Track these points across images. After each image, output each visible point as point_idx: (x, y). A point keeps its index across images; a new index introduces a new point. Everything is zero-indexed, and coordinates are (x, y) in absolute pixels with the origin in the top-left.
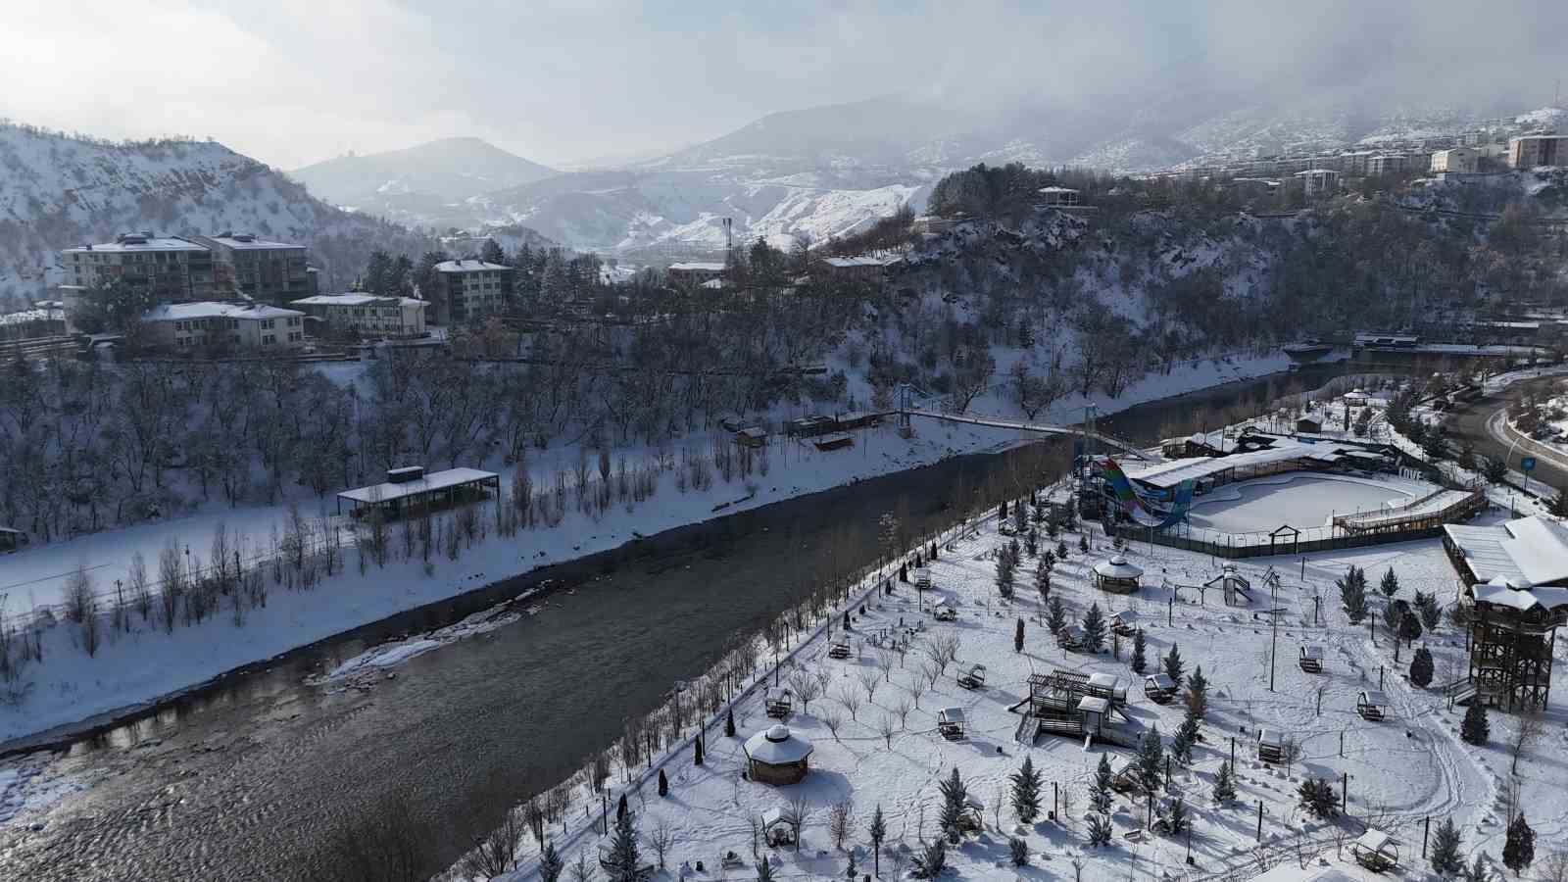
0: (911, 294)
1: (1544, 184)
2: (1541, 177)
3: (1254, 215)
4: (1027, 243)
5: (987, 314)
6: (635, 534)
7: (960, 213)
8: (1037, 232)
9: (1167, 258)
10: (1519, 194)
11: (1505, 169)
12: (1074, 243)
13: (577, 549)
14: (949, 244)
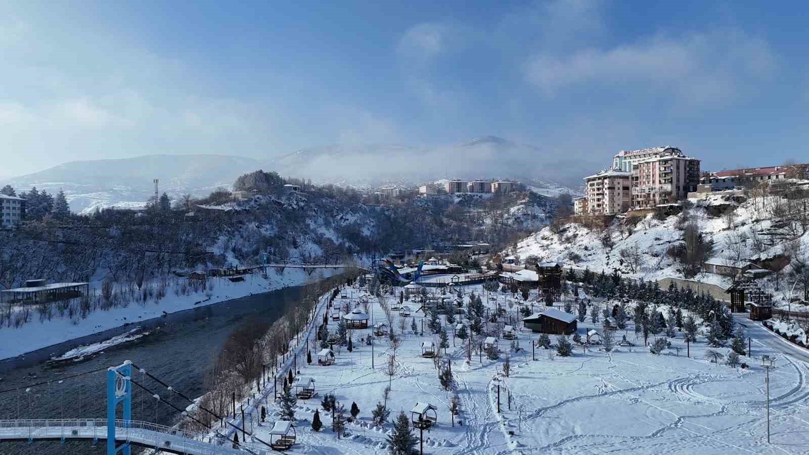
0: (241, 222)
1: (460, 199)
2: (459, 196)
3: (364, 204)
4: (285, 206)
5: (277, 233)
6: (164, 312)
7: (255, 190)
8: (287, 202)
9: (339, 217)
10: (452, 202)
11: (446, 193)
12: (302, 208)
13: (140, 317)
14: (252, 203)
